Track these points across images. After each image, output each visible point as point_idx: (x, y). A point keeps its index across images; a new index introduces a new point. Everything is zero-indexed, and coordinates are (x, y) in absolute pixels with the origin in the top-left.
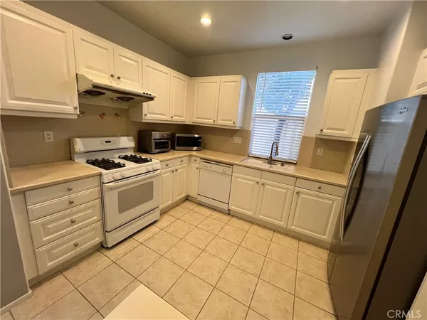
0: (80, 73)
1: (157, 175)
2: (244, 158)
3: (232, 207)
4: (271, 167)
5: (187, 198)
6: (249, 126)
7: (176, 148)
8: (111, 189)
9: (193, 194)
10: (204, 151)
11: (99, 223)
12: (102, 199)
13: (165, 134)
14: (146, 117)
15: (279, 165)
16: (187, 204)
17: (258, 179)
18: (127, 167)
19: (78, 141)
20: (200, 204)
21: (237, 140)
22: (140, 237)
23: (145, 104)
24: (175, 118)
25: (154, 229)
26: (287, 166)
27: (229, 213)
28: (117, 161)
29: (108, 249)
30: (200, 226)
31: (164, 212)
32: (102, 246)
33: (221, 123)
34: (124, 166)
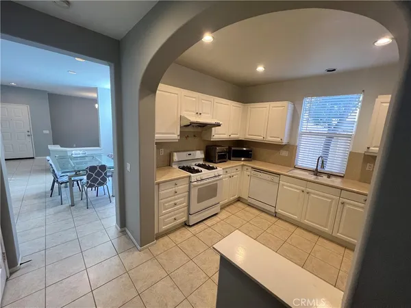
0: (182, 115)
1: (220, 179)
2: (291, 169)
3: (279, 211)
4: (316, 178)
5: (239, 200)
6: (296, 142)
7: (232, 158)
8: (195, 186)
9: (245, 196)
10: (253, 161)
11: (186, 208)
12: (189, 192)
13: (225, 148)
14: (214, 137)
15: (325, 177)
16: (239, 204)
17: (303, 189)
18: (203, 172)
19: (175, 154)
20: (250, 205)
21: (284, 153)
22: (209, 222)
23: (213, 128)
24: (232, 136)
25: (216, 219)
26: (333, 179)
27: (275, 215)
28: (196, 168)
29: (190, 226)
30: (251, 222)
31: (223, 208)
32: (186, 224)
33: (270, 139)
34: (201, 171)
